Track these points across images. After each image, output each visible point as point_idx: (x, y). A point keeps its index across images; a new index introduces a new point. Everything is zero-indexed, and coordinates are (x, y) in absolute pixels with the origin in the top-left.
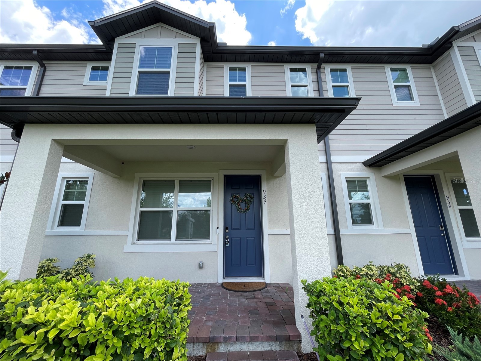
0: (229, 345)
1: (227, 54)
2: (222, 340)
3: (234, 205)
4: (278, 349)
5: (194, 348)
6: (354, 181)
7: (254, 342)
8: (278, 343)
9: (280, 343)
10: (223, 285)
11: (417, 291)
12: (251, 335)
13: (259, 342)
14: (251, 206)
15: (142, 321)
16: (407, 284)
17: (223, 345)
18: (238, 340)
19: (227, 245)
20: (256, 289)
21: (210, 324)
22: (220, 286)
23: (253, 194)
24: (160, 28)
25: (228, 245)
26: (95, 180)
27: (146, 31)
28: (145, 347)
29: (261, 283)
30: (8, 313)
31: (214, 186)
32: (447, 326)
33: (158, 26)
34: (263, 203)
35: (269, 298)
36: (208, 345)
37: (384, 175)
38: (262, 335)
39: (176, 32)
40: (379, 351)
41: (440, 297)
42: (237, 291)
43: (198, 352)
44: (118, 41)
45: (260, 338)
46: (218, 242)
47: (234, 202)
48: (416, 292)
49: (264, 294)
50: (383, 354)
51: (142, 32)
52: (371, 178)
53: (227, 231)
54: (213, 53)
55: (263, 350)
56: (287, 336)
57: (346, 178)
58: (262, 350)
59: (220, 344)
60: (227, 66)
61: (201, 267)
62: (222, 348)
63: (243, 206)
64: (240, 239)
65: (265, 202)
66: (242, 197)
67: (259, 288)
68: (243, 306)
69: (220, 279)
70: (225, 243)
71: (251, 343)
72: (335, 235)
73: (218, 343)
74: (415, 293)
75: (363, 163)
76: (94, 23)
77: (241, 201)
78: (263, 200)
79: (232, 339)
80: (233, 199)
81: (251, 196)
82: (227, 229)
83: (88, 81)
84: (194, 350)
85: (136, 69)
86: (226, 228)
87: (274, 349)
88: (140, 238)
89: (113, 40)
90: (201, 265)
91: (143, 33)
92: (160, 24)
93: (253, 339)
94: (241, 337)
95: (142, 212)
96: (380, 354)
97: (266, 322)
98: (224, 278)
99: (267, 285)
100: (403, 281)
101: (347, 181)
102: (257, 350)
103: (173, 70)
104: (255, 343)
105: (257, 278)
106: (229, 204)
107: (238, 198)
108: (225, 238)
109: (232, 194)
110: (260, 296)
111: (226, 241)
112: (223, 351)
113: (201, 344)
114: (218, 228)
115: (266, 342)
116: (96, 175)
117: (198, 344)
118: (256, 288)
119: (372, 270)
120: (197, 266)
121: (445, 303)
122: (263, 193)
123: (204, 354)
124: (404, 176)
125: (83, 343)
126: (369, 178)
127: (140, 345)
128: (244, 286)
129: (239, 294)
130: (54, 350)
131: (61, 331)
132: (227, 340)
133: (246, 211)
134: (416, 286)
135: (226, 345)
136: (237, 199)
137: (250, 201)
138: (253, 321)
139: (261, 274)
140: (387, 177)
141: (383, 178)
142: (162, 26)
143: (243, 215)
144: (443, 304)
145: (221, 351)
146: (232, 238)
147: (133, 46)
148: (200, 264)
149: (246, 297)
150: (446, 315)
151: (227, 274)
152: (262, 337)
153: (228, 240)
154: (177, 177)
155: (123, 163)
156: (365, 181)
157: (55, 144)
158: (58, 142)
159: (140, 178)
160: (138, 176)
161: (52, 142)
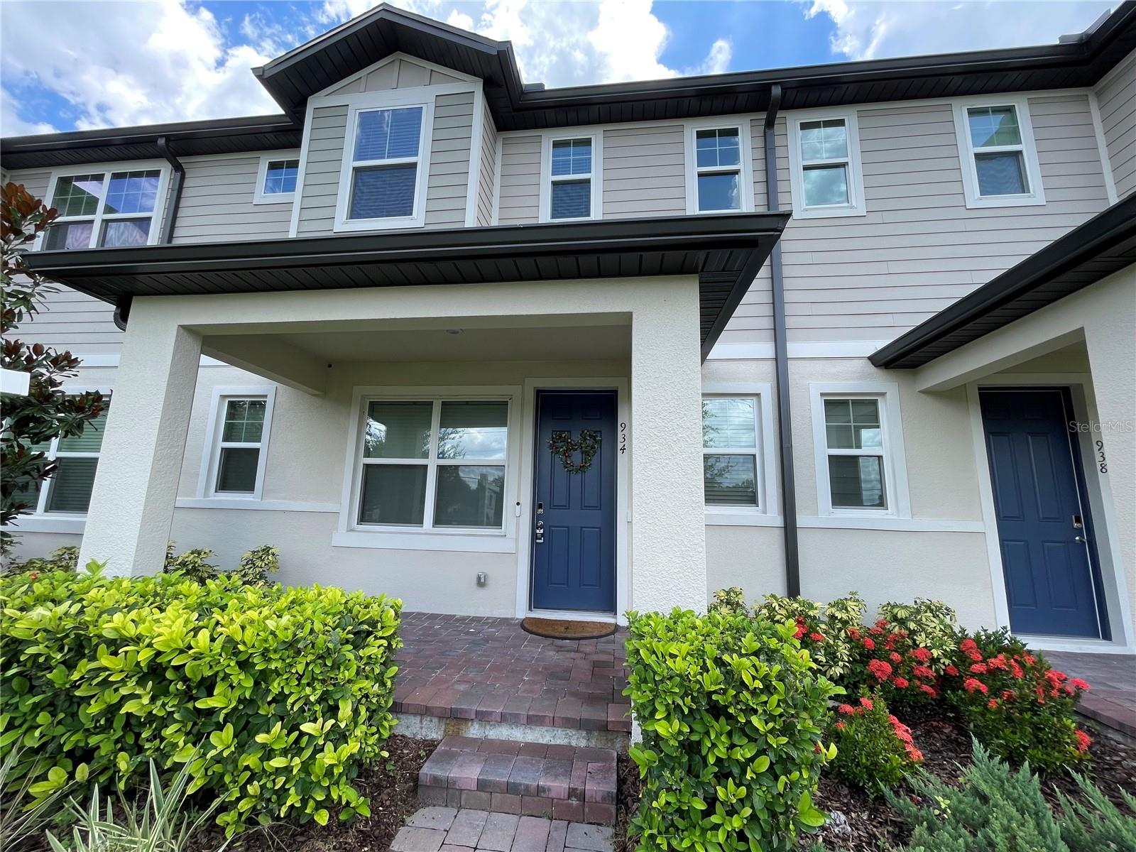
0: (488, 727)
1: (546, 110)
2: (473, 717)
3: (557, 456)
4: (583, 743)
5: (422, 724)
6: (845, 403)
7: (536, 725)
8: (584, 733)
9: (587, 734)
10: (528, 626)
11: (947, 664)
12: (530, 713)
13: (546, 728)
14: (595, 459)
17: (476, 725)
18: (504, 719)
19: (538, 541)
20: (588, 635)
21: (462, 687)
22: (517, 624)
23: (600, 432)
24: (397, 64)
25: (542, 541)
26: (277, 401)
27: (368, 74)
29: (605, 624)
31: (513, 415)
33: (394, 61)
34: (619, 452)
35: (609, 653)
36: (448, 722)
37: (923, 388)
38: (552, 715)
39: (432, 70)
40: (714, 745)
42: (546, 636)
43: (428, 733)
44: (313, 103)
45: (547, 720)
46: (517, 532)
47: (556, 448)
48: (944, 664)
49: (601, 646)
50: (721, 752)
51: (361, 78)
52: (888, 394)
53: (540, 511)
54: (515, 110)
55: (553, 743)
56: (601, 721)
57: (822, 394)
58: (550, 743)
59: (470, 723)
60: (549, 137)
61: (481, 583)
62: (474, 731)
63: (577, 457)
64: (569, 529)
65: (623, 449)
66: (576, 438)
67: (595, 634)
68: (542, 663)
69: (520, 608)
70: (534, 536)
71: (531, 728)
72: (785, 527)
73: (467, 720)
74: (943, 667)
75: (870, 358)
76: (263, 72)
77: (570, 448)
78: (620, 446)
79: (493, 717)
80: (554, 442)
81: (594, 436)
82: (540, 506)
83: (263, 193)
84: (422, 728)
85: (349, 163)
86: (537, 505)
87: (574, 744)
88: (363, 518)
89: (302, 104)
90: (482, 580)
91: (363, 80)
92: (399, 55)
93: (533, 721)
94: (510, 714)
95: (367, 466)
96: (716, 751)
97: (575, 694)
98: (530, 609)
99: (617, 628)
101: (827, 403)
102: (541, 741)
103: (422, 160)
104: (538, 728)
105: (601, 614)
106: (547, 453)
107: (565, 440)
108: (534, 527)
109: (552, 431)
110: (588, 650)
111: (538, 531)
112: (474, 736)
113: (435, 720)
114: (518, 504)
115: (560, 730)
116: (280, 391)
117: (429, 719)
118: (591, 632)
120: (475, 581)
121: (984, 688)
122: (620, 429)
123: (440, 739)
124: (979, 389)
125: (195, 676)
126: (883, 394)
128: (567, 628)
129: (550, 641)
132: (482, 717)
133: (582, 469)
134: (945, 651)
135: (481, 725)
136: (562, 443)
137: (593, 448)
138: (548, 691)
139: (611, 607)
140: (927, 392)
141: (922, 395)
142: (401, 60)
143: (576, 478)
144: (978, 691)
145: (471, 736)
146: (550, 526)
147: (340, 111)
148: (479, 578)
149: (559, 649)
150: (983, 715)
151: (536, 601)
152: (551, 719)
153: (542, 531)
154: (437, 393)
155: (330, 366)
156: (875, 403)
157: (185, 334)
158: (189, 330)
159: (363, 397)
160: (358, 391)
161: (178, 329)
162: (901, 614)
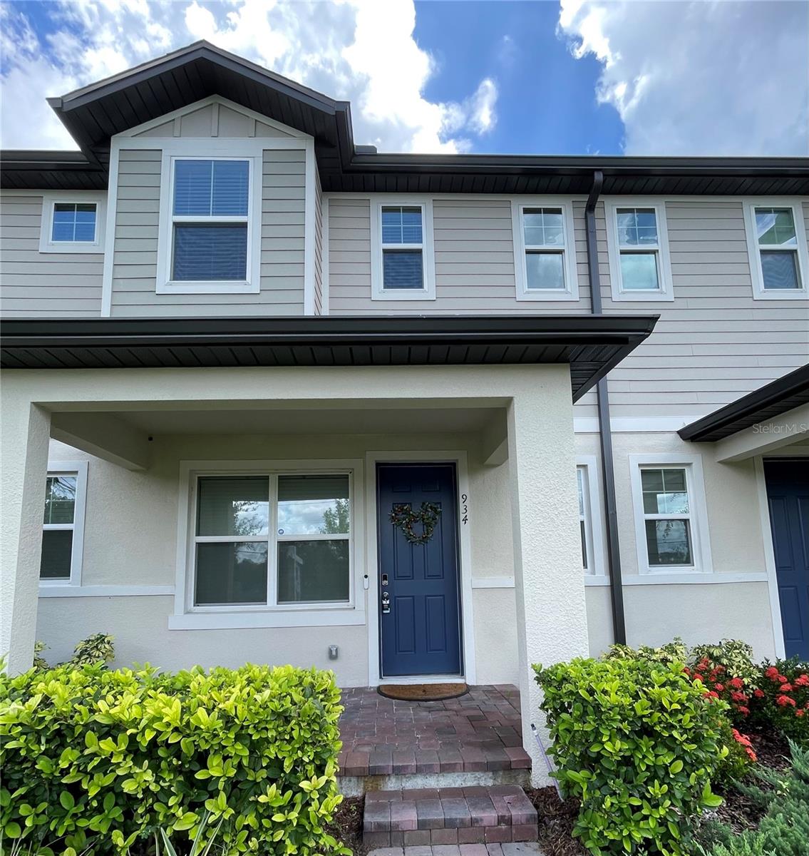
0: (404, 780)
1: (377, 175)
2: (390, 772)
3: (399, 528)
4: (490, 783)
5: (341, 784)
6: (658, 472)
7: (449, 773)
8: (491, 774)
9: (494, 774)
10: (379, 690)
11: (754, 688)
12: (443, 763)
13: (456, 774)
14: (436, 530)
15: (276, 719)
16: (738, 677)
17: (393, 780)
18: (419, 770)
19: (385, 612)
20: (448, 695)
21: (366, 749)
22: (374, 692)
23: (440, 503)
24: (215, 109)
25: (388, 612)
26: (90, 478)
27: (183, 117)
28: (284, 758)
29: (457, 684)
30: (64, 712)
31: (355, 486)
32: (789, 740)
33: (212, 104)
34: (462, 523)
35: (475, 709)
36: (366, 780)
37: (721, 459)
38: (462, 762)
39: (256, 121)
40: (644, 757)
41: (787, 693)
42: (410, 700)
43: (349, 792)
44: (118, 143)
45: (458, 767)
46: (367, 605)
47: (398, 521)
48: (752, 689)
49: (465, 704)
50: (650, 760)
52: (693, 464)
53: (386, 582)
54: (345, 172)
55: (464, 786)
56: (506, 762)
57: (640, 465)
59: (387, 778)
60: (377, 202)
61: (333, 656)
62: (392, 785)
63: (418, 529)
64: (414, 599)
65: (465, 520)
66: (416, 510)
67: (454, 694)
68: (423, 723)
69: (374, 679)
70: (381, 607)
71: (443, 776)
72: (612, 586)
73: (383, 776)
74: (752, 692)
75: (678, 432)
76: (63, 103)
77: (414, 519)
78: (462, 517)
79: (409, 769)
80: (396, 514)
81: (435, 508)
82: (385, 578)
83: (50, 240)
84: (342, 788)
85: (168, 217)
86: (382, 577)
87: (482, 784)
88: (198, 599)
90: (334, 653)
91: (177, 124)
92: (216, 99)
93: (446, 769)
94: (424, 765)
95: (199, 545)
96: (646, 761)
97: (469, 744)
98: (381, 678)
99: (469, 689)
100: (733, 672)
101: (643, 473)
102: (453, 786)
103: (253, 220)
104: (449, 775)
105: (448, 676)
106: (389, 525)
107: (407, 513)
108: (381, 598)
109: (393, 504)
110: (455, 707)
111: (384, 602)
112: (393, 789)
113: (354, 779)
114: (366, 577)
115: (470, 773)
117: (347, 779)
118: (447, 693)
119: (677, 654)
120: (326, 655)
121: (793, 702)
122: (461, 500)
123: (360, 795)
124: (764, 460)
125: (189, 751)
126: (690, 464)
127: (276, 753)
128: (424, 691)
129: (415, 704)
130: (146, 762)
131: (159, 733)
132: (399, 772)
133: (424, 540)
134: (753, 678)
135: (398, 779)
136: (405, 516)
137: (434, 519)
138: (444, 744)
139: (458, 668)
140: (728, 463)
141: (719, 464)
142: (220, 104)
143: (418, 549)
144: (789, 705)
145: (390, 789)
146: (396, 597)
147: (154, 156)
148: (331, 651)
149: (430, 710)
150: (792, 723)
151: (386, 669)
152: (462, 765)
153: (388, 602)
154: (274, 468)
155: (151, 439)
156: (682, 473)
157: (37, 411)
158: (39, 406)
159: (192, 471)
160: (186, 466)
161: (31, 406)
162: (716, 653)
